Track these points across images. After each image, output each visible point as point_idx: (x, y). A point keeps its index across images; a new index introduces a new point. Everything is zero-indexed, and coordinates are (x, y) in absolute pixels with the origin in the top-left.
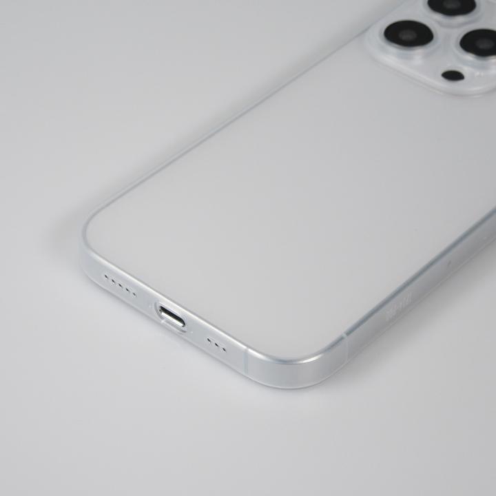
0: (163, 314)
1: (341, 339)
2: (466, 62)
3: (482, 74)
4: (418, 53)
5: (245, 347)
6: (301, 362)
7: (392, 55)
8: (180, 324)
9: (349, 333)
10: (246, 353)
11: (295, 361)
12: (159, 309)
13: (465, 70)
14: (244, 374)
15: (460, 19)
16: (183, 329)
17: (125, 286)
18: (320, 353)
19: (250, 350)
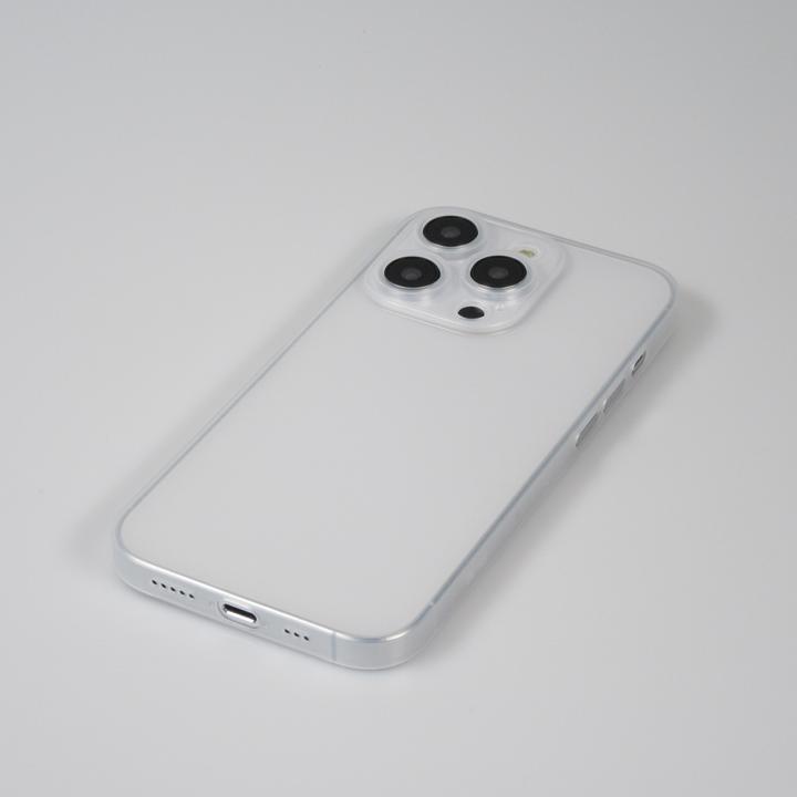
0: (229, 613)
1: (429, 608)
2: (480, 295)
3: (503, 306)
4: (425, 293)
5: (330, 632)
6: (388, 639)
7: (396, 298)
8: (250, 621)
9: (436, 599)
10: (333, 637)
11: (385, 637)
12: (222, 607)
13: (480, 304)
14: (331, 660)
15: (462, 249)
16: (255, 625)
17: (188, 592)
18: (406, 628)
19: (338, 634)
